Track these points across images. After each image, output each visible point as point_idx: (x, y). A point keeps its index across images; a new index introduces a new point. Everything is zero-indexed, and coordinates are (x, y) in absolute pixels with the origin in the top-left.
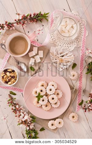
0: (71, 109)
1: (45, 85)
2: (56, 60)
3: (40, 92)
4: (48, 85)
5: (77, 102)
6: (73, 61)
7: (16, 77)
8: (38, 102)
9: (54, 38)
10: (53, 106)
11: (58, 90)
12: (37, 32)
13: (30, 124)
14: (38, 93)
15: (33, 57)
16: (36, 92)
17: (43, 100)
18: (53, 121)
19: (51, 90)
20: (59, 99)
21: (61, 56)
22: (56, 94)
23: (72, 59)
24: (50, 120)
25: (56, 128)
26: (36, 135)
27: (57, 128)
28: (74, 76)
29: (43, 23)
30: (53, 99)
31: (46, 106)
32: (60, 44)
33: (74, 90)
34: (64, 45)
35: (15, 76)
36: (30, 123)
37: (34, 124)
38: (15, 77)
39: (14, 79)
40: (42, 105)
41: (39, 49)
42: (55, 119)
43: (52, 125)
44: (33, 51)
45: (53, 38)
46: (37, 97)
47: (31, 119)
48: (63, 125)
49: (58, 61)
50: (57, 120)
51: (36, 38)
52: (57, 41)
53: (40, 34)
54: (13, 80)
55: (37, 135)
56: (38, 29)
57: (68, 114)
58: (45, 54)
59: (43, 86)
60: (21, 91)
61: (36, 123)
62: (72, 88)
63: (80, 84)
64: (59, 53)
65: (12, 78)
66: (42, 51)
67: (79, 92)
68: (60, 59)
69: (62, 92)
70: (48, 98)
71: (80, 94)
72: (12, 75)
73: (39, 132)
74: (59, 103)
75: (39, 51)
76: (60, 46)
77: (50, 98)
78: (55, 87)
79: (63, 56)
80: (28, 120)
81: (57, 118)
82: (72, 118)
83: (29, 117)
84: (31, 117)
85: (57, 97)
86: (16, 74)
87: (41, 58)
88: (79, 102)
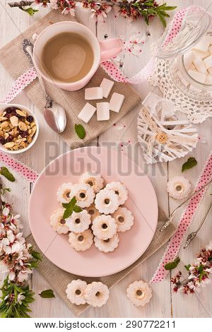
0: (142, 270)
1: (98, 183)
2: (148, 132)
3: (78, 197)
4: (105, 187)
5: (163, 259)
6: (191, 150)
7: (31, 136)
8: (63, 221)
9: (164, 76)
10: (99, 244)
11: (124, 209)
12: (128, 45)
13: (22, 268)
14: (71, 196)
15: (94, 102)
16: (68, 194)
17: (78, 221)
18: (84, 283)
19: (107, 202)
20: (119, 233)
21: (164, 126)
22: (118, 217)
23: (191, 144)
24: (77, 277)
25: (84, 303)
26: (26, 302)
27: (87, 304)
28: (179, 188)
29: (150, 29)
30: (104, 226)
31: (81, 238)
32: (173, 96)
33: (167, 224)
34: (184, 103)
35: (30, 131)
36: (22, 264)
37: (30, 272)
38: (28, 135)
39: (25, 139)
40: (69, 232)
41: (116, 88)
42: (89, 280)
43: (78, 292)
44: (99, 86)
45: (161, 74)
46: (64, 205)
47: (30, 256)
48: (104, 303)
49: (153, 134)
50: (94, 283)
51: (118, 59)
52: (168, 85)
53: (133, 51)
54: (20, 140)
55: (29, 305)
56: (132, 38)
57: (130, 279)
58: (128, 107)
59: (91, 183)
60: (30, 175)
61: (39, 272)
62: (162, 218)
63: (188, 216)
64: (163, 117)
65: (20, 134)
66: (122, 97)
67: (179, 234)
68: (160, 133)
69: (133, 219)
70: (92, 220)
71: (177, 239)
72: (23, 126)
73: (36, 296)
74: (114, 244)
75: (115, 95)
76: (173, 100)
77: (98, 221)
78: (119, 199)
79: (169, 128)
80: (21, 257)
81: (97, 279)
82: (134, 293)
83: (26, 250)
84: (31, 251)
85: (116, 226)
86: (34, 129)
87: (111, 113)
88: (168, 262)
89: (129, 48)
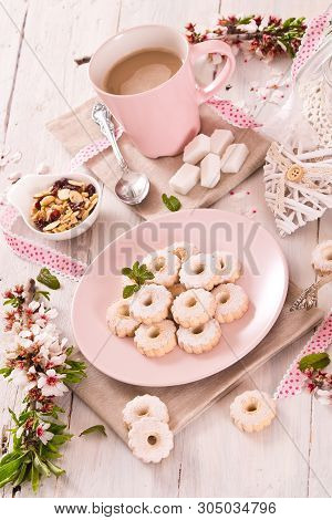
7: (89, 210)
12: (262, 92)
21: (302, 161)
35: (86, 205)
70: (173, 298)
72: (76, 197)
75: (232, 146)
77: (182, 299)
86: (93, 202)
87: (224, 174)
89: (264, 95)
